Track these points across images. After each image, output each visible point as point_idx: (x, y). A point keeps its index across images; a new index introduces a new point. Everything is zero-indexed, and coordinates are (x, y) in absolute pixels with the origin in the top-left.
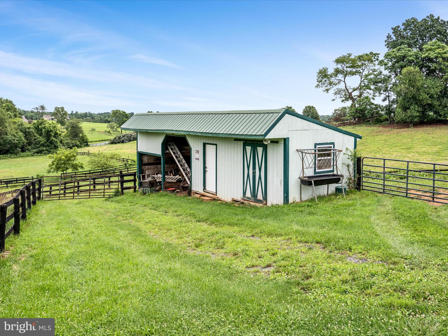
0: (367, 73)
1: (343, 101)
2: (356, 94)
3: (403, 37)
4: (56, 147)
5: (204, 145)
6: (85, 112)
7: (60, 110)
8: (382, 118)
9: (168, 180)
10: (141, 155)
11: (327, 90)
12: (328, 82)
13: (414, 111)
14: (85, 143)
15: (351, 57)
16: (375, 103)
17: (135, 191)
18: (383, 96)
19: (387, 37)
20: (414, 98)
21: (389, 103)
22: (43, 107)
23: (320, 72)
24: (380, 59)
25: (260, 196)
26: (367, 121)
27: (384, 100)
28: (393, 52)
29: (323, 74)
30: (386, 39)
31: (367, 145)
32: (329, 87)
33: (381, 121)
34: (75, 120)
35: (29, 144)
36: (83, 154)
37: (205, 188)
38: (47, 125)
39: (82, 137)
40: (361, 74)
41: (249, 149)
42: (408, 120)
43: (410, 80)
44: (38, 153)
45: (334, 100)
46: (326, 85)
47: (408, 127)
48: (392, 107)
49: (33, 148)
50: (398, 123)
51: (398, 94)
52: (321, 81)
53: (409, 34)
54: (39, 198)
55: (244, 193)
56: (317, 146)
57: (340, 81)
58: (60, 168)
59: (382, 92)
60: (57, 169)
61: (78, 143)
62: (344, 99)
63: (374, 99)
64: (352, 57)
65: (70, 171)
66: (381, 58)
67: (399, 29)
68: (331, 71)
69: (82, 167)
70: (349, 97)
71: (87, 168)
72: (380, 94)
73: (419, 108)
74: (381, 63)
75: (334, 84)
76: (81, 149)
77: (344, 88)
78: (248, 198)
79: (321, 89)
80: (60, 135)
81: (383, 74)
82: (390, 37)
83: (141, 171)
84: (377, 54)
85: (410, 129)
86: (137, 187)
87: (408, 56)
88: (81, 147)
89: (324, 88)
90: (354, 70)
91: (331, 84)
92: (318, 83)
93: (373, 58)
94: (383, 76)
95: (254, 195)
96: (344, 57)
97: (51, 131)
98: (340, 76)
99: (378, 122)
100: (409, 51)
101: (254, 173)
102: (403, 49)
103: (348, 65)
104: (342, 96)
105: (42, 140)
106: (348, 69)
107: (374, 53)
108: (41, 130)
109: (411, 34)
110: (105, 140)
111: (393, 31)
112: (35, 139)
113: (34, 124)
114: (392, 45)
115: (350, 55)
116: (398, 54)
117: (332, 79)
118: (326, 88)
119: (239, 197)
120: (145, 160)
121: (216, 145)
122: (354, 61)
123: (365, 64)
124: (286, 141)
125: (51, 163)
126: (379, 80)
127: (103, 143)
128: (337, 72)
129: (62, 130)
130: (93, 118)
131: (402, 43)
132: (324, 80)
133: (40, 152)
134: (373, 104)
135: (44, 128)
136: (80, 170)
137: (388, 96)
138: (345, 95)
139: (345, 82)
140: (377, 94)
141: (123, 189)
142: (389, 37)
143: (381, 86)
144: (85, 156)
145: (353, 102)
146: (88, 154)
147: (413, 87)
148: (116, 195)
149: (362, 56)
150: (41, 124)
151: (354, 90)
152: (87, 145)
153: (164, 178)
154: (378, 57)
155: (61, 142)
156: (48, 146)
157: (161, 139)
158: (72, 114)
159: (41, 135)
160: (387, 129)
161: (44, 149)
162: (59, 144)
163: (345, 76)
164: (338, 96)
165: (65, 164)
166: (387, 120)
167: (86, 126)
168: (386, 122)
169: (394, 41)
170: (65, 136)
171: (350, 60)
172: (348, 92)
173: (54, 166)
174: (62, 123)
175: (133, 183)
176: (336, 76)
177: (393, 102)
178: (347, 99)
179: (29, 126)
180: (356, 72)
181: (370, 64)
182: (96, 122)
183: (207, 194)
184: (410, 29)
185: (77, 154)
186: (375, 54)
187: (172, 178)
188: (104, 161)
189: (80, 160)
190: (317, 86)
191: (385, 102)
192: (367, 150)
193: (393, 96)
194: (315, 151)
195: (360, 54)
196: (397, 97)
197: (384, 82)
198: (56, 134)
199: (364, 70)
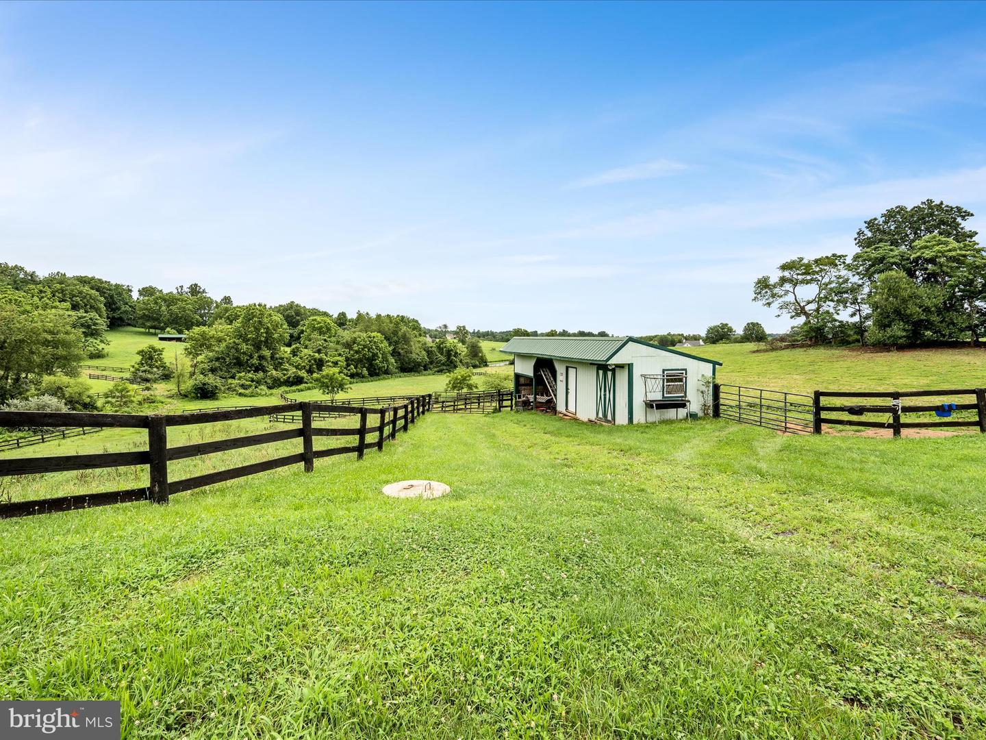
0: (827, 280)
1: (792, 317)
2: (811, 308)
3: (884, 232)
4: (455, 367)
5: (567, 368)
6: (487, 330)
7: (462, 328)
8: (851, 339)
9: (539, 400)
10: (517, 376)
11: (769, 304)
12: (769, 294)
13: (898, 330)
14: (484, 363)
15: (803, 262)
16: (840, 320)
17: (512, 409)
18: (850, 310)
19: (858, 233)
20: (897, 312)
21: (861, 319)
22: (445, 326)
23: (759, 282)
24: (847, 262)
25: (609, 418)
26: (827, 343)
27: (853, 315)
28: (866, 252)
29: (763, 284)
30: (856, 236)
31: (819, 374)
32: (771, 300)
33: (849, 343)
34: (474, 340)
35: (431, 363)
36: (480, 374)
37: (567, 409)
38: (448, 345)
39: (482, 356)
40: (819, 283)
41: (601, 372)
42: (887, 342)
43: (890, 289)
44: (438, 372)
45: (779, 316)
46: (767, 297)
47: (889, 351)
48: (866, 324)
49: (434, 367)
50: (874, 345)
51: (875, 306)
52: (760, 293)
53: (892, 228)
54: (428, 410)
55: (597, 414)
56: (666, 372)
57: (787, 292)
58: (456, 387)
59: (848, 304)
60: (454, 388)
61: (477, 363)
62: (794, 314)
63: (838, 314)
64: (805, 261)
65: (465, 390)
66: (849, 261)
67: (876, 222)
68: (774, 279)
69: (476, 387)
70: (801, 311)
71: (481, 389)
72: (845, 307)
73: (906, 326)
74: (849, 267)
75: (778, 296)
76: (480, 369)
77: (793, 300)
78: (600, 418)
79: (760, 303)
80: (460, 354)
81: (850, 281)
82: (863, 233)
83: (518, 390)
84: (843, 256)
85: (891, 353)
86: (514, 406)
87: (889, 257)
88: (480, 367)
89: (764, 302)
90: (809, 277)
91: (773, 296)
92: (755, 295)
93: (837, 261)
94: (850, 285)
95: (605, 415)
96: (794, 262)
97: (452, 350)
98: (788, 286)
99: (843, 344)
100: (891, 250)
101: (605, 395)
102: (881, 247)
103: (798, 272)
104: (791, 311)
105: (443, 359)
106: (800, 277)
107: (838, 254)
108: (443, 349)
109: (896, 228)
110: (505, 361)
111: (867, 225)
112: (437, 358)
113: (437, 343)
114: (864, 243)
115: (801, 259)
116: (873, 256)
117: (776, 290)
118: (767, 301)
119: (593, 417)
120: (522, 381)
121: (576, 368)
122: (808, 266)
123: (825, 270)
124: (630, 366)
125: (447, 382)
126: (844, 290)
127: (502, 364)
128: (783, 280)
129: (462, 349)
130: (494, 337)
131: (881, 240)
132: (764, 292)
133: (440, 371)
134: (836, 320)
135: (445, 347)
136: (475, 390)
137: (859, 310)
138: (795, 309)
139: (794, 293)
140: (841, 307)
141: (500, 407)
142: (860, 233)
143: (847, 297)
144: (481, 376)
145: (807, 317)
146: (484, 374)
147: (896, 297)
148: (493, 412)
149: (820, 260)
150: (442, 343)
151: (809, 302)
152: (486, 365)
153: (535, 398)
154: (845, 259)
155: (461, 361)
156: (449, 365)
157: (533, 362)
158: (474, 333)
159: (442, 355)
160: (855, 353)
161: (445, 368)
162: (458, 363)
163: (795, 285)
164: (785, 311)
165: (460, 383)
166: (858, 341)
167: (485, 346)
168: (857, 344)
169: (868, 238)
170: (466, 356)
171: (802, 266)
172: (800, 306)
173: (450, 385)
174: (463, 342)
175: (510, 401)
176: (782, 286)
177: (867, 317)
178: (798, 315)
179: (432, 345)
180: (812, 280)
181: (832, 270)
182: (497, 341)
183: (568, 414)
184: (895, 221)
185: (473, 374)
186: (839, 256)
187: (542, 399)
188: (497, 381)
189: (475, 380)
190: (755, 299)
191: (854, 317)
192: (818, 379)
193: (866, 309)
194: (664, 376)
195: (818, 257)
196: (873, 311)
197: (851, 292)
198: (456, 353)
199: (823, 278)
